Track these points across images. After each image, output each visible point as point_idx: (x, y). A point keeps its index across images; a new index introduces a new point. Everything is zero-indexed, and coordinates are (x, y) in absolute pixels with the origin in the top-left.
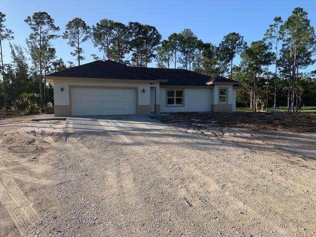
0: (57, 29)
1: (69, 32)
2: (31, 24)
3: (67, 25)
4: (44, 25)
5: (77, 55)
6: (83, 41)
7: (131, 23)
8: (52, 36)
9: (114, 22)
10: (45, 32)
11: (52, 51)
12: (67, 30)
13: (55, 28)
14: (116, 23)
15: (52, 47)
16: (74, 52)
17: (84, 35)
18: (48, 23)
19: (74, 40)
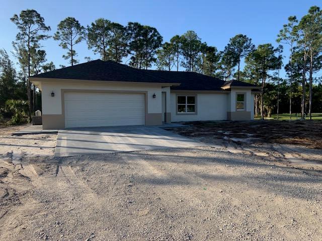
0: (48, 28)
1: (61, 33)
2: (17, 23)
3: (59, 25)
4: (32, 25)
5: (70, 58)
6: (77, 42)
7: (130, 24)
8: (42, 37)
9: (112, 22)
10: (34, 32)
11: (42, 53)
12: (59, 31)
13: (46, 27)
14: (113, 23)
15: (41, 49)
16: (67, 55)
17: (78, 36)
18: (38, 22)
19: (67, 42)
